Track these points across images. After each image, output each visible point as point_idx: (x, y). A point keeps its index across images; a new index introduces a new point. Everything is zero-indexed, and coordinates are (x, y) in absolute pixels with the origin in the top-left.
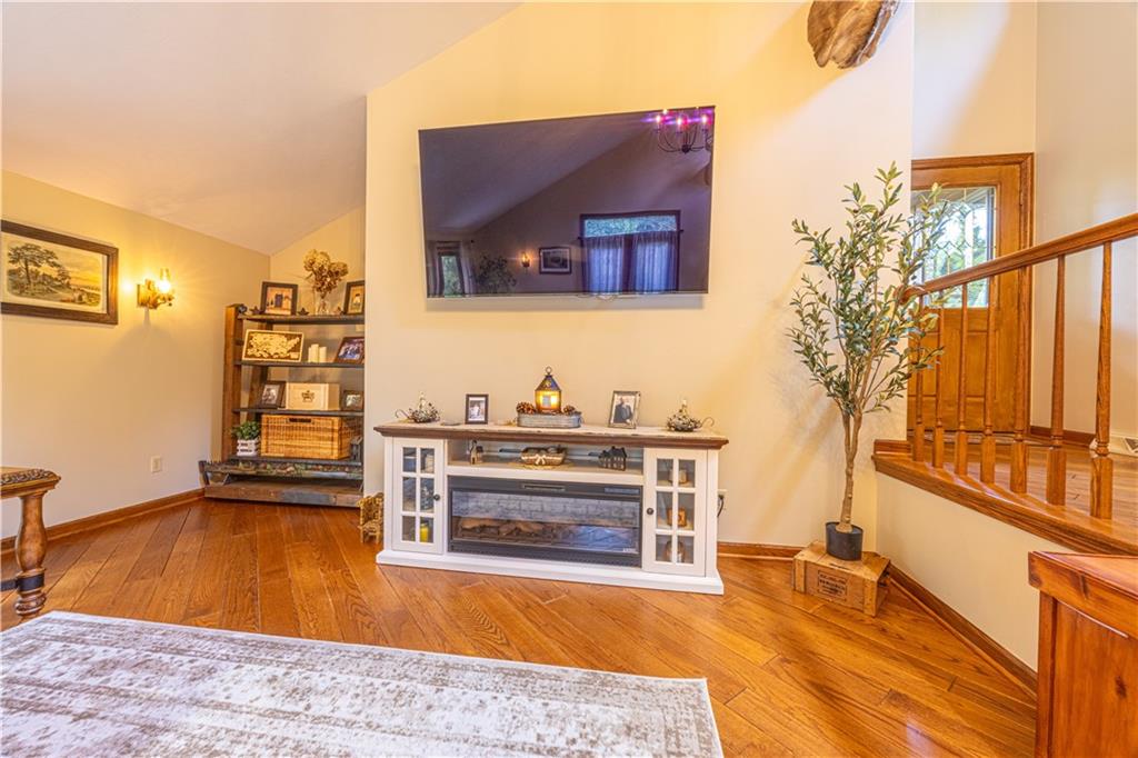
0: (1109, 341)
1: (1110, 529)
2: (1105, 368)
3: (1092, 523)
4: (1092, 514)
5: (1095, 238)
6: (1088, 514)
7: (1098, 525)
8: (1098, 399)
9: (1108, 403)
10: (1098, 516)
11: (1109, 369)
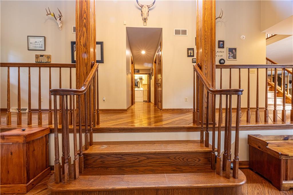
0: (9, 88)
1: (11, 127)
2: (9, 93)
3: (7, 126)
4: (7, 125)
5: (6, 65)
6: (6, 125)
7: (9, 126)
8: (8, 100)
9: (10, 100)
10: (8, 125)
11: (10, 94)
